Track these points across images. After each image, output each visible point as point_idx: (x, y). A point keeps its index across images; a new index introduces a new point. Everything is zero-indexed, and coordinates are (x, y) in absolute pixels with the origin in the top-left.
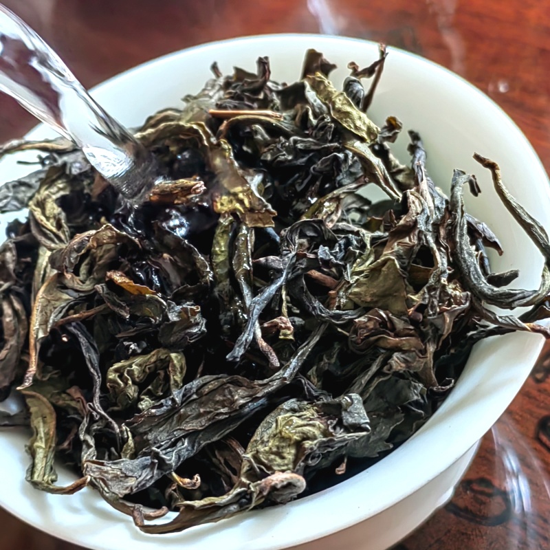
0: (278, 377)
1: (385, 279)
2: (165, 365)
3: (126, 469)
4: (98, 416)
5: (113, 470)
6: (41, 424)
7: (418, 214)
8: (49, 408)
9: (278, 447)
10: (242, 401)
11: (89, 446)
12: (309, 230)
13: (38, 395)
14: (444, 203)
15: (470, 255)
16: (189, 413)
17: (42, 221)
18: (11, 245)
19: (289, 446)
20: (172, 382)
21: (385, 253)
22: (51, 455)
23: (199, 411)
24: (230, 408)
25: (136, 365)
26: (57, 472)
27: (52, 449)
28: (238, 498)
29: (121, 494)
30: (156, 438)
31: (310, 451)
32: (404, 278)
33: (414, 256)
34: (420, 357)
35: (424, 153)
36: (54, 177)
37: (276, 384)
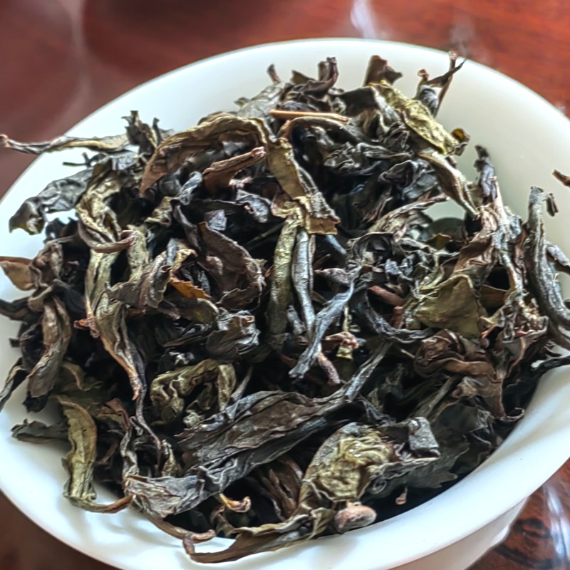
0: (338, 396)
1: (457, 298)
2: (213, 377)
3: (171, 488)
4: (142, 431)
5: (156, 487)
6: (81, 437)
7: (492, 231)
8: (89, 421)
9: (341, 471)
10: (300, 420)
11: (131, 464)
12: (378, 244)
13: (78, 406)
14: (517, 221)
15: (549, 277)
16: (242, 430)
17: (87, 222)
18: (58, 246)
19: (353, 470)
20: (220, 396)
21: (456, 271)
22: (90, 472)
23: (253, 429)
24: (287, 427)
25: (183, 377)
26: (96, 490)
27: (91, 465)
28: (298, 525)
29: (164, 514)
30: (205, 455)
31: (375, 476)
32: (477, 299)
33: (486, 276)
34: (492, 382)
35: (492, 170)
36: (101, 175)
37: (336, 403)
